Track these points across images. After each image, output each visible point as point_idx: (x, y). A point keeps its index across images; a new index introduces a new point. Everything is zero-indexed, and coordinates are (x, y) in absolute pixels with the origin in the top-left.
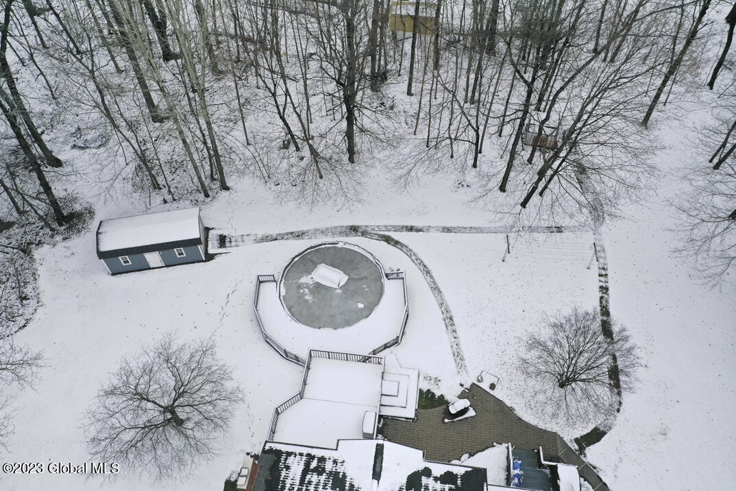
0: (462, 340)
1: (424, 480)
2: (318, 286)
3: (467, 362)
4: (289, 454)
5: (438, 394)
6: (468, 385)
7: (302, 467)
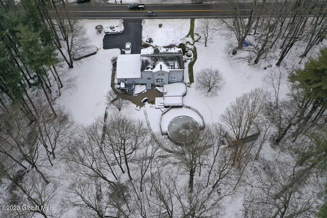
1: (152, 67)
3: (143, 113)
4: (178, 68)
5: (150, 104)
6: (143, 107)
7: (175, 66)
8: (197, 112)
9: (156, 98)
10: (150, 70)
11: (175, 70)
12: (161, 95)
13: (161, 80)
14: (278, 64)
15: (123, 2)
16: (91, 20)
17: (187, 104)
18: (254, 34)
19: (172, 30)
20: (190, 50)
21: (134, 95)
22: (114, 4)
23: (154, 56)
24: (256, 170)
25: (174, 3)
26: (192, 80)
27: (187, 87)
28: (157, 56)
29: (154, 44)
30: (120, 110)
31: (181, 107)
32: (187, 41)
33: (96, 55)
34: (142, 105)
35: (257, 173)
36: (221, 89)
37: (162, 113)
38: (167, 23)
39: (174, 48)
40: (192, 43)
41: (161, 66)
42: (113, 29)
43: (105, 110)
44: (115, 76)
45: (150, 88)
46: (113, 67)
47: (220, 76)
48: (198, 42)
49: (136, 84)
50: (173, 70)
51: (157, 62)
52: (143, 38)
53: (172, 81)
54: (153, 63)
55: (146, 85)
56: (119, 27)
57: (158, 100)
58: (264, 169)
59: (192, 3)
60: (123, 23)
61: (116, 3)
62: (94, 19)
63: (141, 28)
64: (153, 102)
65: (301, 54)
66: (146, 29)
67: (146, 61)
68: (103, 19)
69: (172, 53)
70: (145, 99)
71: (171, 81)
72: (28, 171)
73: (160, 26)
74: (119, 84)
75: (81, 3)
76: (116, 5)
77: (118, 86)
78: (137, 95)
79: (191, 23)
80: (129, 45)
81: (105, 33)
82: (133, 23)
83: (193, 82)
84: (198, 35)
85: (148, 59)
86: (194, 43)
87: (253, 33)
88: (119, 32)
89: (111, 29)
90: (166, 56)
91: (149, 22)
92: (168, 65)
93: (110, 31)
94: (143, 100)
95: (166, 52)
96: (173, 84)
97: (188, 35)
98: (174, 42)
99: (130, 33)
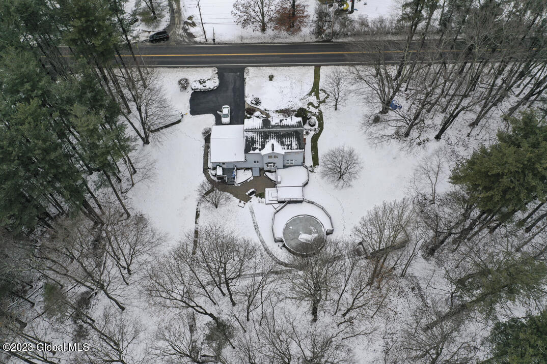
0: (251, 219)
1: (260, 147)
2: (310, 234)
3: (249, 211)
4: (297, 149)
5: (259, 198)
6: (249, 202)
7: (293, 145)
8: (323, 209)
9: (267, 189)
10: (257, 151)
11: (293, 151)
12: (273, 184)
13: (272, 164)
14: (438, 137)
15: (216, 41)
16: (172, 69)
17: (308, 197)
18: (406, 91)
19: (288, 84)
20: (314, 115)
21: (236, 185)
22: (203, 44)
23: (263, 131)
24: (401, 290)
25: (290, 41)
26: (316, 162)
27: (309, 172)
28: (267, 131)
29: (262, 107)
30: (217, 208)
31: (301, 202)
32: (310, 101)
33: (180, 123)
34: (247, 199)
35: (403, 295)
36: (357, 177)
37: (275, 211)
38: (280, 72)
39: (291, 118)
40: (316, 104)
41: (273, 145)
42: (204, 84)
43: (196, 207)
44: (209, 155)
45: (258, 175)
46: (205, 143)
47: (355, 158)
48: (325, 102)
49: (238, 169)
50: (290, 151)
51: (267, 140)
52: (246, 97)
53: (288, 165)
54: (262, 142)
55: (252, 170)
56: (213, 81)
57: (269, 192)
58: (413, 289)
59: (317, 42)
60: (217, 73)
61: (206, 41)
62: (176, 67)
63: (243, 81)
64: (262, 195)
65: (471, 122)
66: (250, 83)
67: (252, 138)
68: (188, 67)
69: (288, 126)
70: (251, 190)
71: (286, 165)
72: (96, 293)
73: (271, 78)
74: (215, 169)
75: (156, 42)
76: (206, 44)
77: (213, 172)
78: (239, 185)
79: (315, 74)
80: (227, 109)
81: (193, 89)
82: (232, 74)
83: (318, 165)
84: (324, 91)
85: (254, 135)
86: (319, 105)
87: (403, 89)
88: (212, 88)
89: (201, 84)
90: (280, 131)
91: (255, 72)
92: (282, 143)
93: (200, 87)
94: (249, 192)
95: (279, 124)
96: (290, 168)
97: (311, 92)
98: (291, 103)
99: (227, 89)
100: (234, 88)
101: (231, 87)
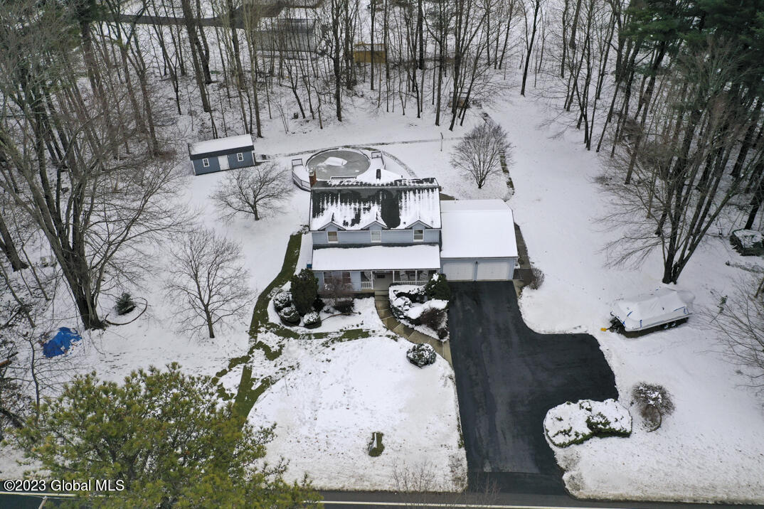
32: (273, 363)
40: (259, 354)
52: (451, 378)
60: (562, 471)
86: (251, 352)
97: (261, 390)
98: (324, 357)
99: (512, 405)
100: (491, 411)
101: (502, 414)
